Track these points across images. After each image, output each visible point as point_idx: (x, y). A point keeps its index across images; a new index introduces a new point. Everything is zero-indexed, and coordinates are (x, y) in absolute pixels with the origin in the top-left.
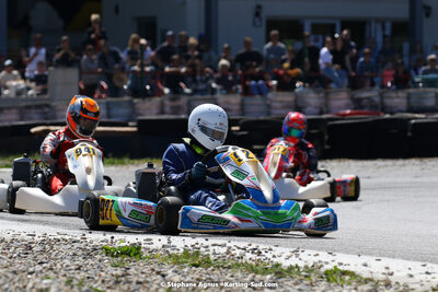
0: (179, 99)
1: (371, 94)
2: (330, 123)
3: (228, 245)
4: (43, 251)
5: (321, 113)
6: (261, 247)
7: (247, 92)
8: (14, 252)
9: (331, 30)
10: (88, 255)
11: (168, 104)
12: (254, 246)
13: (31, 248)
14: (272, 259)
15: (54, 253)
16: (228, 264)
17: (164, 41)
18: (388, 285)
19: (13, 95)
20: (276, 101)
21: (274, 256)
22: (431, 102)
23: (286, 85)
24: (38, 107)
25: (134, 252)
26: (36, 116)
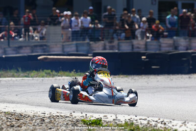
0: (113, 42)
2: (193, 55)
3: (148, 119)
4: (50, 122)
5: (187, 49)
6: (165, 121)
8: (35, 123)
11: (108, 45)
12: (161, 120)
13: (44, 120)
14: (172, 127)
15: (56, 123)
17: (105, 12)
20: (164, 43)
21: (173, 126)
24: (41, 46)
25: (98, 123)
26: (40, 51)
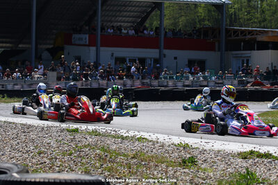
0: (88, 82)
1: (147, 81)
2: (135, 90)
4: (47, 130)
5: (132, 87)
6: (116, 130)
7: (109, 80)
8: (38, 130)
9: (135, 61)
10: (62, 131)
11: (84, 83)
12: (114, 129)
13: (44, 129)
14: (120, 134)
15: (51, 131)
16: (106, 135)
18: (157, 142)
19: (36, 79)
22: (166, 84)
23: (121, 78)
25: (76, 131)
